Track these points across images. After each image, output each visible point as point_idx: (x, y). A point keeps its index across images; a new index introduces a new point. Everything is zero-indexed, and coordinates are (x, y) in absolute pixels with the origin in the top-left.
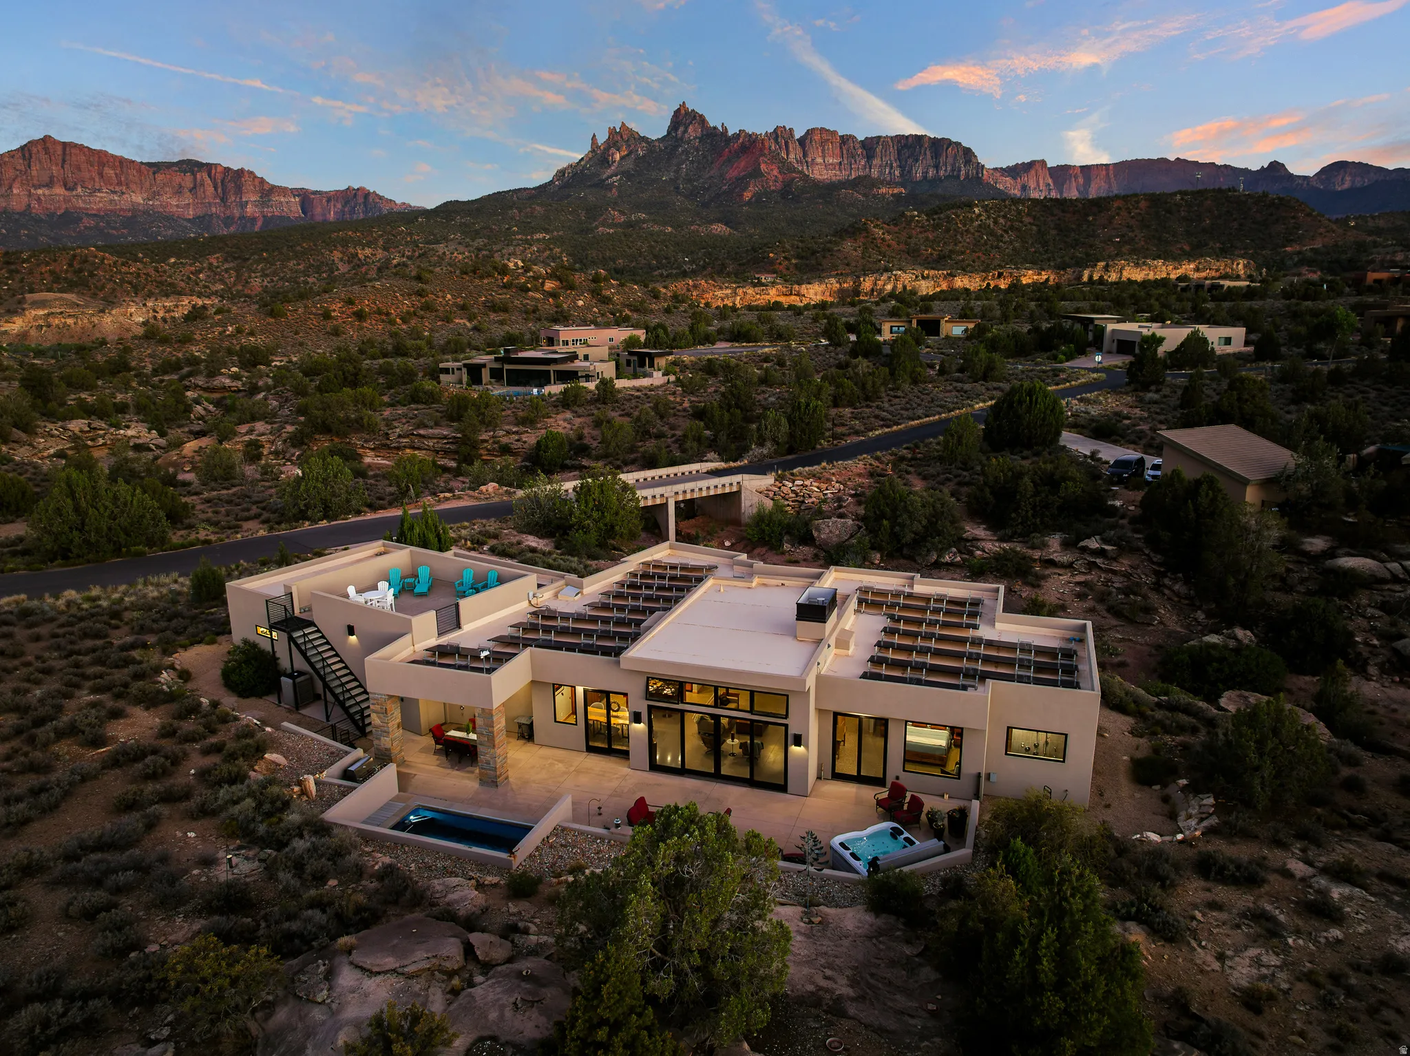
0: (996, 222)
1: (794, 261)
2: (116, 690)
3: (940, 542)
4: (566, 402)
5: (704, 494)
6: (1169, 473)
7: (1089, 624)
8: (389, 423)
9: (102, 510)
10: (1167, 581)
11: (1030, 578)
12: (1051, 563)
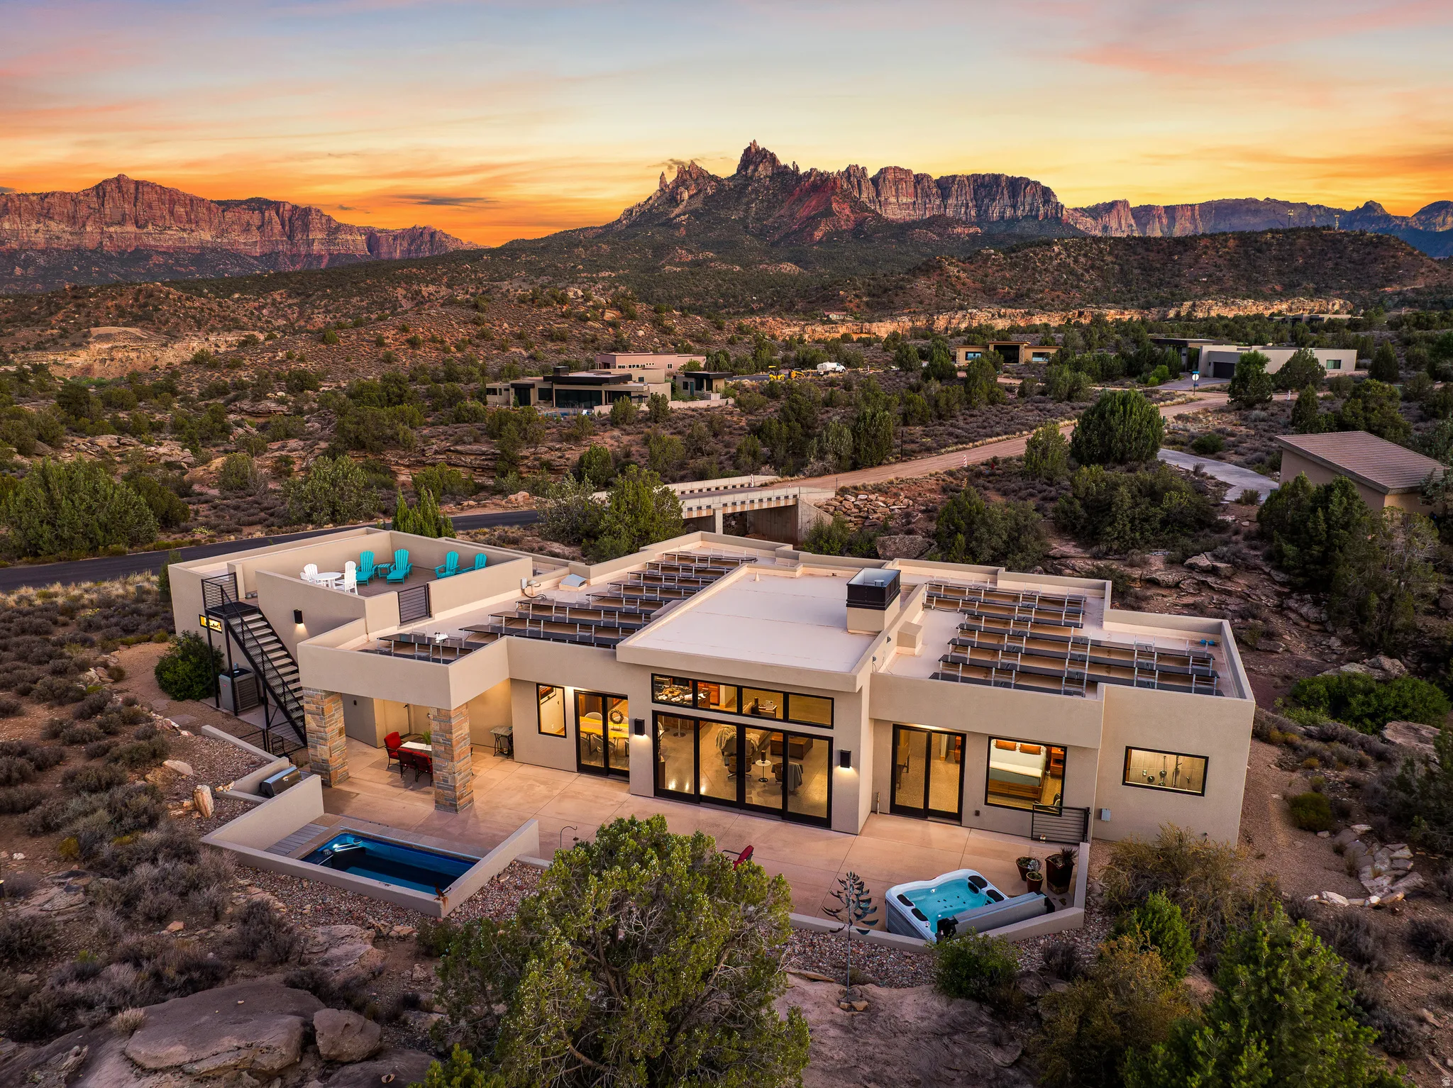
0: (1076, 261)
1: (865, 299)
2: (20, 686)
3: (1023, 559)
4: (613, 421)
5: (756, 507)
6: (1291, 481)
7: (1226, 623)
8: (426, 440)
9: (77, 503)
10: (1292, 604)
11: (1129, 600)
12: (1154, 583)
